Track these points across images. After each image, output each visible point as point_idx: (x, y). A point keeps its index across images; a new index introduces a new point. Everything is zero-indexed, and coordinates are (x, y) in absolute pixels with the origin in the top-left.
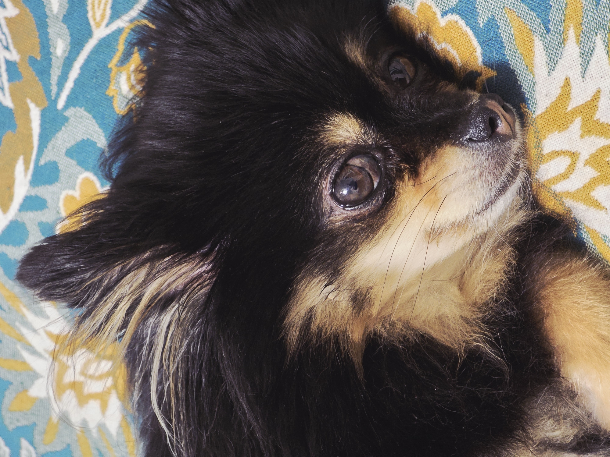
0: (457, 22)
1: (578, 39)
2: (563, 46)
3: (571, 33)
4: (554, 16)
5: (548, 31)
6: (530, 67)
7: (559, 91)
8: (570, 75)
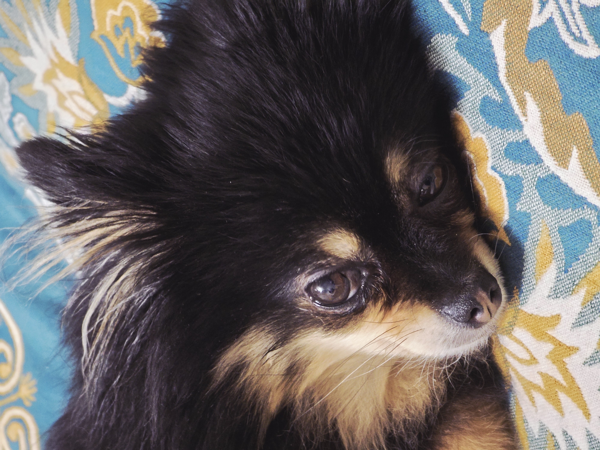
0: (500, 185)
1: (585, 303)
2: (570, 293)
3: (582, 292)
4: (578, 267)
5: (566, 271)
6: (538, 276)
7: (549, 316)
8: (564, 316)
